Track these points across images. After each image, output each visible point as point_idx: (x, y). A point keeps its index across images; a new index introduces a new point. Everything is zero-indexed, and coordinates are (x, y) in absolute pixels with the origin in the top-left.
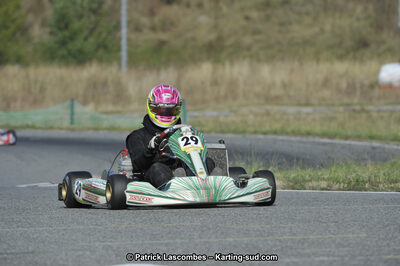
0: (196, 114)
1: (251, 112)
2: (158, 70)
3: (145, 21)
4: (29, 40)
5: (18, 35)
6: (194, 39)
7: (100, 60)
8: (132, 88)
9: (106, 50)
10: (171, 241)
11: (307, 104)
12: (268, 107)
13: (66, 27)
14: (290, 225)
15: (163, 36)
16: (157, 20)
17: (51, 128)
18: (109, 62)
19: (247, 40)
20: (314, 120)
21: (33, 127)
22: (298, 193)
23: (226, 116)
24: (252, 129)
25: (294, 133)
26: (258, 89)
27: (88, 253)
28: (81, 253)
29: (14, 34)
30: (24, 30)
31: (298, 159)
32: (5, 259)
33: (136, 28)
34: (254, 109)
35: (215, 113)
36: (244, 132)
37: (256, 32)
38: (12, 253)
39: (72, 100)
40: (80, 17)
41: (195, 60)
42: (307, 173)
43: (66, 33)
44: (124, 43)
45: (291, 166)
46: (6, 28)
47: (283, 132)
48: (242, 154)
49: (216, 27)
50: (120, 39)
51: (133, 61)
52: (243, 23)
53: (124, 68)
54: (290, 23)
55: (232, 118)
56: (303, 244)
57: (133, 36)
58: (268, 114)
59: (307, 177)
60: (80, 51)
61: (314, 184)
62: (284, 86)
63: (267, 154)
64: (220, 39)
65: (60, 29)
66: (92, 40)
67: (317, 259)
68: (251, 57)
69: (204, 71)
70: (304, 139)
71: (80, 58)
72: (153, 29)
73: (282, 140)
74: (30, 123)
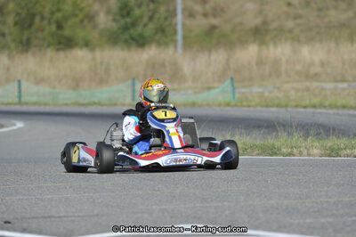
0: (243, 90)
1: (293, 88)
2: (210, 51)
3: (198, 8)
4: (95, 27)
5: (86, 22)
6: (241, 24)
7: (159, 44)
8: (186, 68)
9: (163, 34)
10: (220, 204)
11: (343, 81)
12: (308, 84)
13: (128, 14)
14: (326, 188)
15: (215, 21)
16: (208, 7)
17: (116, 105)
18: (166, 45)
19: (290, 24)
20: (349, 95)
21: (99, 104)
22: (334, 160)
23: (270, 92)
24: (294, 104)
25: (331, 107)
26: (298, 67)
27: (146, 215)
28: (139, 215)
29: (82, 21)
30: (91, 18)
31: (334, 130)
32: (73, 221)
33: (191, 15)
34: (295, 85)
35: (260, 90)
36: (286, 106)
37: (297, 17)
38: (79, 216)
39: (134, 79)
40: (140, 6)
41: (242, 42)
42: (342, 142)
43: (128, 20)
44: (179, 28)
45: (328, 136)
46: (75, 16)
47: (321, 106)
48: (284, 126)
49: (261, 12)
50: (176, 24)
51: (188, 44)
52: (285, 8)
53: (180, 50)
54: (328, 9)
55: (276, 93)
56: (337, 205)
57: (187, 22)
58: (308, 89)
59: (342, 146)
60: (141, 36)
61: (348, 151)
62: (322, 64)
63: (307, 124)
64: (265, 23)
65: (123, 16)
66: (151, 26)
67: (350, 219)
68: (293, 39)
69: (250, 52)
70: (340, 112)
71: (141, 42)
72: (205, 15)
73: (321, 113)
74: (96, 100)
